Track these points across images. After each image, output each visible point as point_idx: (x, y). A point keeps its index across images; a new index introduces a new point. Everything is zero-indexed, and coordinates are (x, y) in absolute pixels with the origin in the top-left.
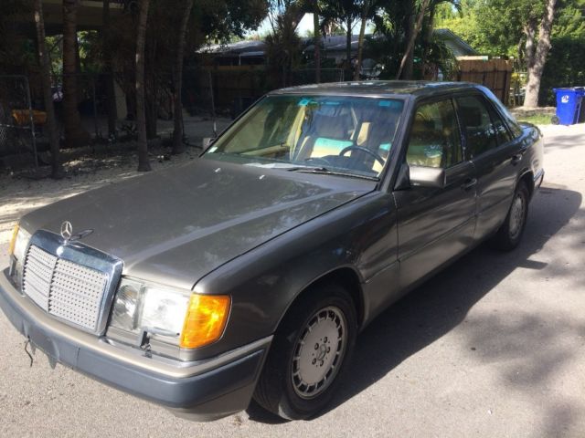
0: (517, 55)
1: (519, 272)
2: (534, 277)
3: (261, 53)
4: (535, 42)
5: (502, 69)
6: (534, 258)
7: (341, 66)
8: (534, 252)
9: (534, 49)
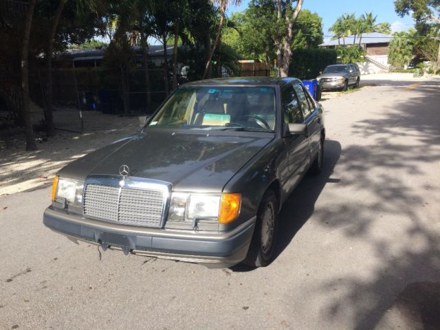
0: (265, 59)
1: (328, 185)
2: (337, 186)
3: (101, 57)
4: (282, 51)
5: (264, 69)
6: (332, 177)
7: (161, 67)
8: (331, 174)
9: (282, 55)
